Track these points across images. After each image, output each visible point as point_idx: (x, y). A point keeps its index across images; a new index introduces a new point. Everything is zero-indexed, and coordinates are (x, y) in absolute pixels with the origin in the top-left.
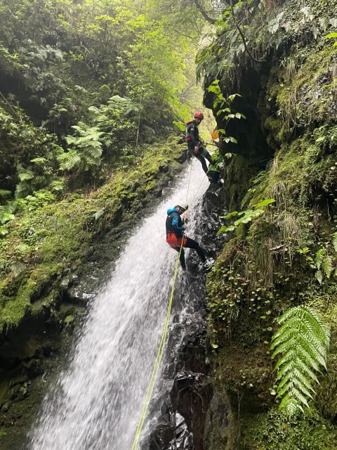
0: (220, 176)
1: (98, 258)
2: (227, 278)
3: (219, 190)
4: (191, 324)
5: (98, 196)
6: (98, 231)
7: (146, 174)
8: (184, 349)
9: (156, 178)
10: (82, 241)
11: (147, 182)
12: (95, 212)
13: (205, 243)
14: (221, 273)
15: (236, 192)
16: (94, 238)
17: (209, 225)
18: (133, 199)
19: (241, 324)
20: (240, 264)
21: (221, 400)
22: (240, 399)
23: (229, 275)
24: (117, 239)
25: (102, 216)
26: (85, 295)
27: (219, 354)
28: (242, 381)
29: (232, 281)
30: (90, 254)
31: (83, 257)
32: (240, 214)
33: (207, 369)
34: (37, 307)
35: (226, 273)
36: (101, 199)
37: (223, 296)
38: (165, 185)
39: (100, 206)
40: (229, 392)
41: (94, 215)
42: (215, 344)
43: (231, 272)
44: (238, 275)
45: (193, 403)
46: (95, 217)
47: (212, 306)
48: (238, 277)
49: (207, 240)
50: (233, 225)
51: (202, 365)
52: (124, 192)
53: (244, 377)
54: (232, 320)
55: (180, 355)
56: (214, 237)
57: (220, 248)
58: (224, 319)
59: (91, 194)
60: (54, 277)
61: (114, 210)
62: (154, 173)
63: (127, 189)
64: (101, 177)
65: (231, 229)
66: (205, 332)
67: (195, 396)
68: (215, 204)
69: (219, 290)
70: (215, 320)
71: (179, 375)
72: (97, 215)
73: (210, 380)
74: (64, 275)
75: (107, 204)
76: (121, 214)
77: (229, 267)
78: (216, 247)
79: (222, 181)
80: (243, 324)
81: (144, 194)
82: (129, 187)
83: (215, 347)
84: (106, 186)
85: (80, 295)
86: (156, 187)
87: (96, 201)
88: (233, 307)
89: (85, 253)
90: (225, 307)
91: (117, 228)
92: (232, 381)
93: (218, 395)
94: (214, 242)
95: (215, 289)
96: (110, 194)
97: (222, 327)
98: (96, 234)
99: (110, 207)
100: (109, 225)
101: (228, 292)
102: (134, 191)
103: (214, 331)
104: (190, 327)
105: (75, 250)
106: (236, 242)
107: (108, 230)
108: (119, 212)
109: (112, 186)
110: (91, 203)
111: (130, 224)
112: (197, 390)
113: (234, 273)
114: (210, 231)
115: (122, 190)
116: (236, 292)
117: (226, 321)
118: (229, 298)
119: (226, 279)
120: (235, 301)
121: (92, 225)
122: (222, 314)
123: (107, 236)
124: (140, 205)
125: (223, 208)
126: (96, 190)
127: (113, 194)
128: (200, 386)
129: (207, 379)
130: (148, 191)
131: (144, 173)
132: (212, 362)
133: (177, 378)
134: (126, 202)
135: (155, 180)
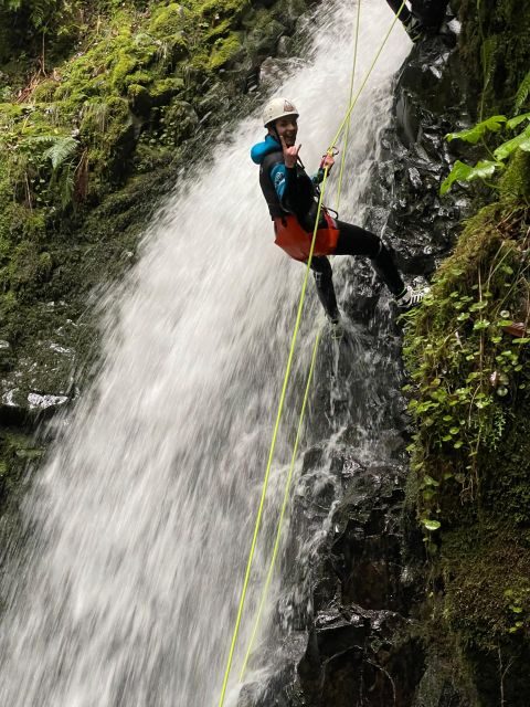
0: (449, 12)
1: (69, 290)
2: (468, 325)
3: (446, 56)
4: (357, 473)
5: (58, 92)
6: (65, 203)
7: (208, 14)
8: (337, 544)
9: (239, 26)
10: (15, 237)
11: (212, 39)
12: (50, 145)
13: (399, 232)
14: (450, 312)
15: (500, 60)
16: (51, 225)
17: (414, 174)
18: (167, 98)
19: (509, 461)
20: (510, 279)
21: (447, 683)
22: (504, 670)
23: (475, 316)
24: (122, 228)
25: (74, 157)
26: (35, 401)
27: (444, 548)
28: (511, 622)
29: (486, 333)
30: (44, 277)
31: (24, 284)
32: (512, 123)
33: (406, 600)
35: (465, 309)
36: (66, 102)
37: (457, 378)
38: (269, 50)
39: (67, 124)
40: (473, 653)
41: (46, 154)
42: (432, 518)
43: (481, 305)
44: (505, 314)
45: (366, 692)
46: (50, 161)
47: (423, 408)
48: (504, 319)
49: (404, 222)
50: (492, 160)
51: (390, 589)
52: (139, 76)
53: (518, 610)
54: (483, 450)
55: (327, 564)
56: (428, 210)
57: (446, 246)
58: (457, 446)
59: (35, 85)
61: (110, 137)
62: (232, 11)
63: (147, 67)
64: (63, 30)
65: (485, 170)
66: (398, 495)
67: (371, 674)
68: (433, 105)
69: (444, 361)
70: (431, 451)
71: (325, 617)
72: (57, 154)
73: (416, 628)
75: (87, 115)
76: (134, 148)
77: (476, 293)
78: (433, 242)
79: (456, 26)
80: (516, 458)
81: (200, 80)
82: (154, 59)
83: (432, 526)
84: (80, 60)
85: (21, 398)
86: (241, 58)
87: (51, 107)
88: (487, 410)
89: (25, 274)
90: (464, 410)
91: (122, 195)
92: (483, 623)
93: (439, 670)
94: (429, 227)
95: (430, 359)
96: (93, 84)
97: (454, 469)
98: (59, 213)
99: (95, 128)
100: (96, 184)
101: (473, 366)
102: (170, 72)
103: (429, 481)
104: (355, 481)
106: (498, 213)
107: (95, 201)
108: (126, 144)
109: (98, 58)
110: (36, 114)
111: (161, 182)
112: (377, 658)
113: (490, 308)
114: (414, 193)
115: (133, 71)
116: (495, 363)
117: (464, 450)
118: (475, 382)
119: (467, 328)
120: (491, 390)
121: (43, 186)
122: (453, 431)
123: (91, 220)
124: (192, 116)
125: (459, 117)
126: (49, 72)
127: (105, 84)
128: (386, 647)
129: (404, 625)
130: (216, 70)
131: (199, 10)
132: (420, 580)
133: (320, 626)
134: (147, 109)
135: (235, 35)
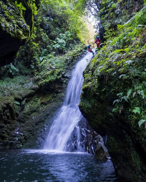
1: (69, 69)
6: (68, 63)
7: (78, 51)
9: (80, 52)
10: (65, 65)
11: (78, 53)
16: (67, 65)
30: (67, 68)
34: (58, 77)
38: (82, 54)
52: (73, 55)
60: (61, 71)
74: (63, 71)
81: (77, 56)
86: (80, 54)
91: (72, 63)
96: (69, 55)
99: (70, 58)
100: (70, 62)
102: (75, 55)
105: (64, 67)
107: (70, 63)
108: (72, 59)
111: (75, 62)
123: (70, 65)
124: (77, 58)
127: (71, 55)
134: (74, 57)
